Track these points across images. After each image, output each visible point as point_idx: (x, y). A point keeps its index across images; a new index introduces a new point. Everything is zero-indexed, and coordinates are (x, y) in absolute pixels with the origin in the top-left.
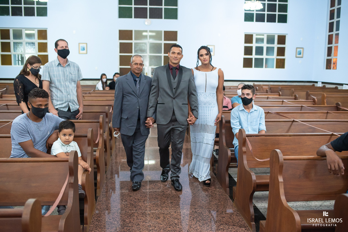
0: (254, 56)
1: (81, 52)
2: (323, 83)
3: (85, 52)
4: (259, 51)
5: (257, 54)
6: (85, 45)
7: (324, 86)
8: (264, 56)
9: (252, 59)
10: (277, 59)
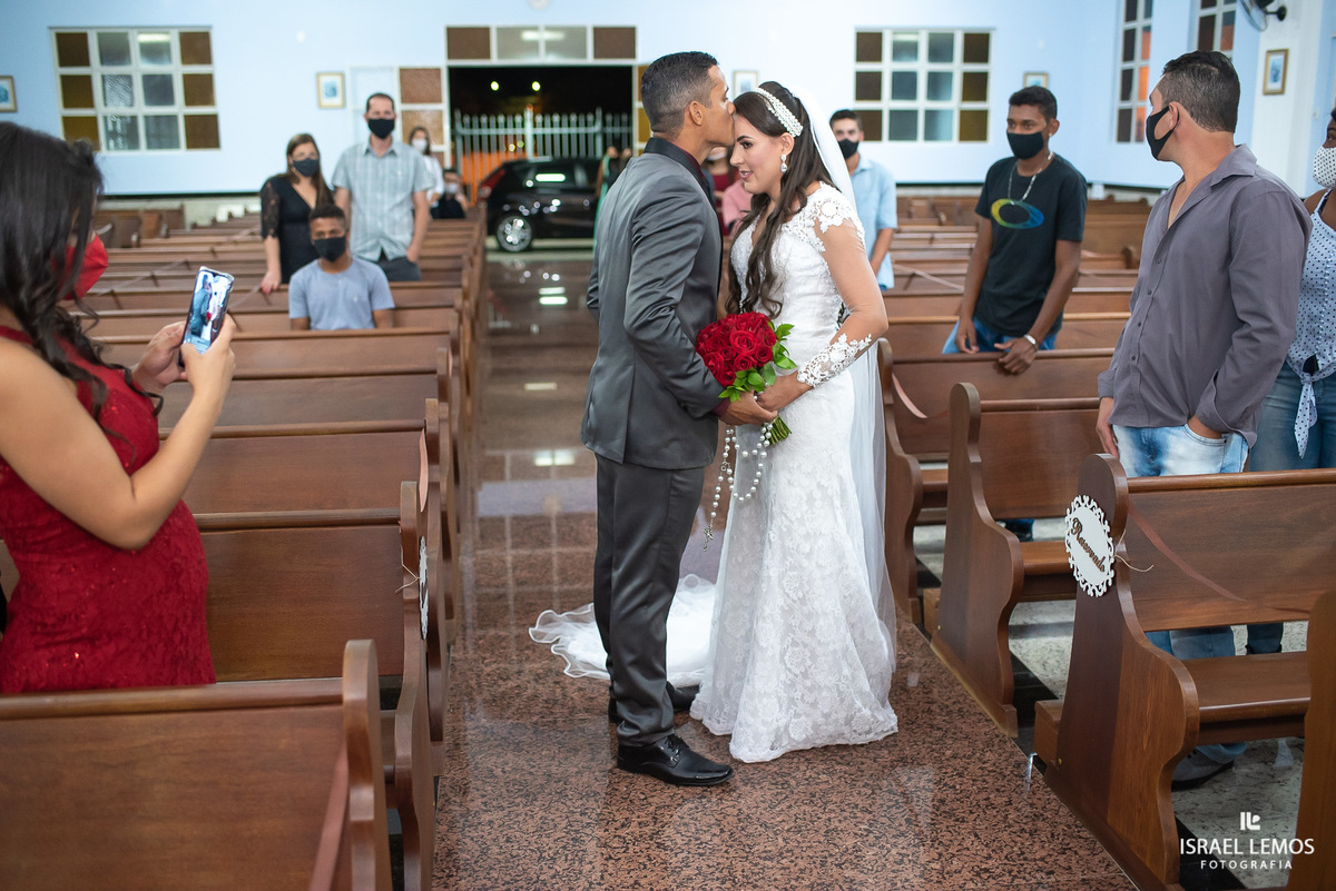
0: (887, 104)
1: (327, 101)
2: (1107, 186)
3: (337, 101)
4: (904, 85)
5: (896, 95)
6: (337, 80)
7: (1110, 199)
8: (921, 103)
9: (878, 113)
10: (964, 113)
